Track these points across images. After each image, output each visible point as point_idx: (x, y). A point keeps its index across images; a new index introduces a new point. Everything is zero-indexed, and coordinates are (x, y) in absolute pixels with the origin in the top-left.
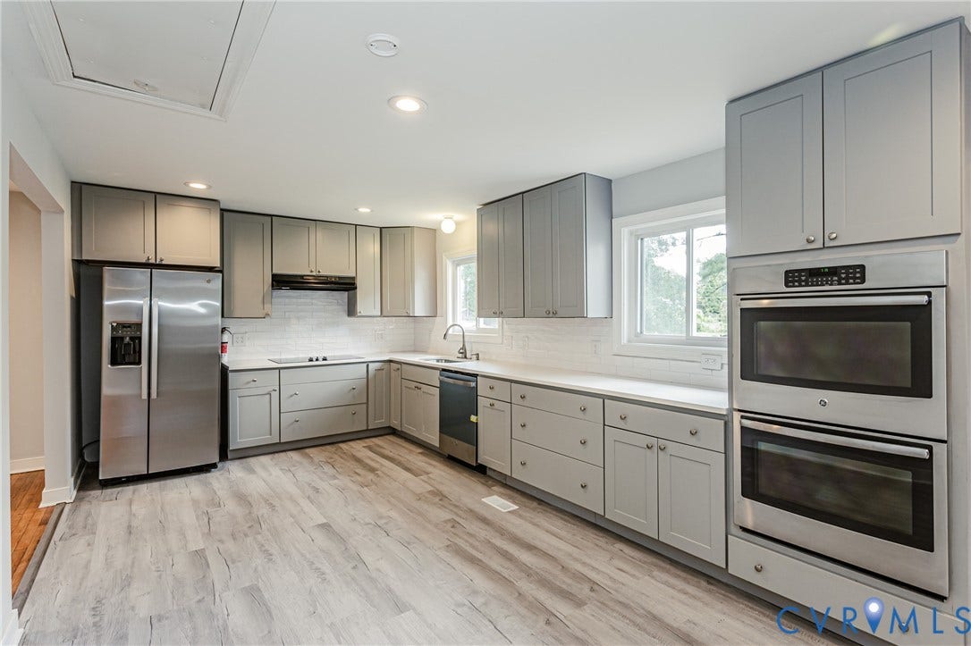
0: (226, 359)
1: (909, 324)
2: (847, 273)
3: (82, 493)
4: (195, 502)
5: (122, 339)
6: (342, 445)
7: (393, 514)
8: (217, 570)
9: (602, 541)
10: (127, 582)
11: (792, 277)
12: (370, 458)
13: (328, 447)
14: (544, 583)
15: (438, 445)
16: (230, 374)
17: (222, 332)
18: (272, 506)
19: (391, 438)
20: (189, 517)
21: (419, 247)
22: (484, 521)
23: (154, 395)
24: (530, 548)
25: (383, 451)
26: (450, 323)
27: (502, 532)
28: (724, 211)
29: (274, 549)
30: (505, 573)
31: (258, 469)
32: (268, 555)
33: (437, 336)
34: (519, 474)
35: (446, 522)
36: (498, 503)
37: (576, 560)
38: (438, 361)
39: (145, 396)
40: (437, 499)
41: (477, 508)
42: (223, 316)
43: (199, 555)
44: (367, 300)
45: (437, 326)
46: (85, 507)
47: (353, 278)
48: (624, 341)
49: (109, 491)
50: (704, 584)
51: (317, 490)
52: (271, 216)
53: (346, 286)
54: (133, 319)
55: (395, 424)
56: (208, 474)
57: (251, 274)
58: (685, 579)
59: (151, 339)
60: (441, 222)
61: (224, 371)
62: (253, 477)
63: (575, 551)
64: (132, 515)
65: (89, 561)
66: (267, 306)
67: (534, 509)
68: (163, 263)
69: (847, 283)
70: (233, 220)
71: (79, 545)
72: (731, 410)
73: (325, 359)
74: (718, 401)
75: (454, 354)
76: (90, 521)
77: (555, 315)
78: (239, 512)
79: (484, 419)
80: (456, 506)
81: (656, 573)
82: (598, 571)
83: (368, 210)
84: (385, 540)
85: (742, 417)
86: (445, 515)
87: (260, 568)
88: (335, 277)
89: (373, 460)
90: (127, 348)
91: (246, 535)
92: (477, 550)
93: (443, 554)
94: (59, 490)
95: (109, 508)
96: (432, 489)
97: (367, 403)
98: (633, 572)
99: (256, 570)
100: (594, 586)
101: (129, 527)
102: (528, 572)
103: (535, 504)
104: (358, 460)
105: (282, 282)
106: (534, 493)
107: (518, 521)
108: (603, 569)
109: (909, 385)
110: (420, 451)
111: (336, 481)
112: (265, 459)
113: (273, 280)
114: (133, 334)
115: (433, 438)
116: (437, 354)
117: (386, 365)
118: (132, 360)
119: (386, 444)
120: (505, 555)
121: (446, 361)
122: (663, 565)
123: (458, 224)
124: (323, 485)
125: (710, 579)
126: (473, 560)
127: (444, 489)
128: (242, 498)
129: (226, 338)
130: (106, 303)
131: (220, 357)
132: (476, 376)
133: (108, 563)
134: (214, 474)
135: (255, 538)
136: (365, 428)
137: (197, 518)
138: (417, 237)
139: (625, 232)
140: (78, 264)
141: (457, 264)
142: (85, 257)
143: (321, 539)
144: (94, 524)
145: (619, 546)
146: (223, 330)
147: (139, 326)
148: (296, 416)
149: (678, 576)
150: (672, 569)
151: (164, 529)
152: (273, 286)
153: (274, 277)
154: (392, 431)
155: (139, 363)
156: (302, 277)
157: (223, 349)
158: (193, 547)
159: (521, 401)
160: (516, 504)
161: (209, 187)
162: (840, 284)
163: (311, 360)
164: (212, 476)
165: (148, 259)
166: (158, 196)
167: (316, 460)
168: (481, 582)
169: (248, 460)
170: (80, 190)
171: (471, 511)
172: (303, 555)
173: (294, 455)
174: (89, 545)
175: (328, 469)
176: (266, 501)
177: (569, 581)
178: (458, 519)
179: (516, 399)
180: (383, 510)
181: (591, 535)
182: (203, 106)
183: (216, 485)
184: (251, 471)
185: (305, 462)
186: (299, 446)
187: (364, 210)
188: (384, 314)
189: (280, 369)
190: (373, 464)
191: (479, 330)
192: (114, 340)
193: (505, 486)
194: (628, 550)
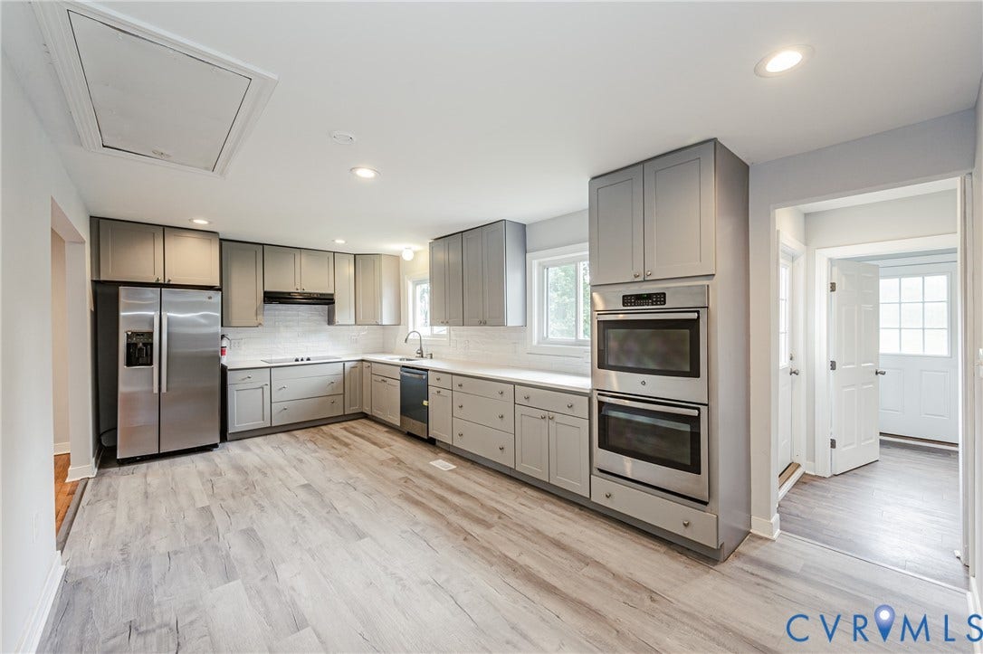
0: (225, 361)
1: (688, 331)
2: (657, 298)
3: (102, 470)
4: (201, 474)
5: (136, 345)
6: (322, 427)
7: (361, 475)
8: (220, 518)
9: (513, 486)
10: (147, 531)
11: (627, 300)
12: (345, 436)
13: (312, 429)
14: (466, 515)
15: (399, 425)
16: (229, 373)
17: (222, 338)
18: (265, 474)
19: (363, 421)
20: (196, 484)
21: (386, 270)
22: (430, 477)
23: (164, 389)
24: (460, 493)
25: (357, 431)
26: (411, 329)
27: (441, 484)
28: (588, 253)
29: (265, 503)
30: (440, 510)
31: (253, 448)
32: (262, 508)
33: (400, 340)
34: (458, 443)
35: (400, 479)
36: (442, 464)
37: (492, 499)
38: (401, 360)
39: (156, 391)
40: (395, 464)
41: (425, 468)
42: (222, 326)
43: (206, 511)
44: (344, 313)
45: (401, 333)
46: (106, 480)
47: (332, 295)
48: (535, 343)
49: (125, 468)
50: (577, 510)
51: (301, 461)
52: (263, 244)
53: (327, 300)
54: (145, 329)
55: (367, 410)
56: (211, 453)
57: (246, 290)
58: (564, 508)
59: (161, 344)
60: (402, 252)
61: (224, 370)
62: (248, 453)
63: (493, 495)
64: (147, 484)
65: (114, 518)
66: (260, 317)
67: (467, 468)
68: (171, 283)
69: (657, 304)
70: (230, 248)
71: (105, 508)
72: (592, 390)
73: (308, 359)
74: (585, 383)
75: (414, 355)
76: (111, 490)
77: (485, 324)
78: (237, 478)
79: (434, 403)
80: (410, 468)
81: (546, 505)
82: (506, 506)
83: (343, 242)
84: (352, 493)
85: (599, 394)
86: (401, 474)
87: (254, 517)
88: (317, 294)
89: (348, 438)
90: (140, 352)
91: (243, 495)
92: (422, 496)
93: (396, 501)
94: (84, 467)
95: (127, 482)
96: (391, 456)
97: (344, 394)
98: (530, 505)
99: (251, 518)
100: (501, 515)
101: (146, 493)
102: (455, 508)
103: (469, 464)
104: (335, 438)
105: (272, 298)
106: (470, 457)
107: (454, 476)
108: (511, 505)
109: (688, 370)
110: (386, 429)
111: (317, 454)
112: (259, 440)
113: (264, 297)
114: (146, 341)
115: (395, 419)
116: (399, 354)
117: (360, 363)
118: (144, 362)
119: (360, 426)
120: (442, 499)
121: (407, 360)
122: (551, 499)
123: (415, 253)
124: (306, 457)
125: (581, 507)
126: (417, 503)
127: (402, 457)
128: (240, 469)
129: (225, 343)
130: (122, 314)
131: (219, 359)
132: (427, 370)
133: (130, 519)
134: (216, 452)
135: (250, 497)
136: (342, 413)
137: (203, 484)
138: (384, 262)
139: (535, 263)
140: (96, 283)
141: (416, 283)
142: (103, 278)
143: (303, 495)
144: (116, 492)
145: (525, 489)
146: (223, 336)
147: (151, 334)
148: (285, 405)
149: (560, 506)
150: (558, 502)
151: (175, 493)
152: (264, 301)
153: (266, 294)
154: (364, 416)
155: (151, 364)
156: (289, 293)
157: (223, 352)
158: (200, 505)
159: (459, 389)
160: (455, 464)
161: (210, 223)
162: (653, 305)
163: (297, 360)
164: (215, 454)
165: (158, 280)
166: (166, 229)
167: (301, 439)
168: (420, 516)
169: (245, 440)
170: (97, 223)
171: (421, 471)
172: (288, 506)
173: (283, 437)
174: (113, 507)
175: (310, 445)
176: (259, 470)
177: (484, 513)
178: (409, 477)
179: (456, 387)
180: (351, 472)
181: (506, 483)
182: (207, 169)
183: (218, 460)
184: (248, 449)
185: (292, 441)
186: (287, 429)
187: (340, 242)
188: (358, 323)
189: (271, 367)
190: (346, 440)
191: (433, 335)
192: (129, 346)
193: (449, 452)
194: (530, 492)
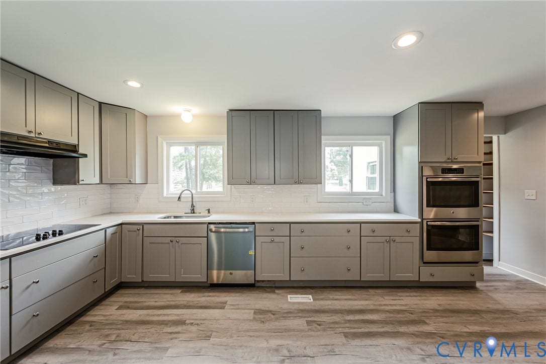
1: (473, 186)
2: (459, 171)
11: (444, 171)
27: (337, 312)
30: (388, 330)
35: (308, 325)
44: (88, 170)
47: (75, 145)
55: (132, 278)
72: (422, 220)
73: (60, 233)
77: (301, 183)
85: (427, 221)
86: (299, 321)
89: (158, 315)
96: (252, 311)
97: (105, 267)
107: (329, 302)
115: (198, 276)
132: (253, 223)
136: (103, 292)
141: (170, 145)
154: (121, 286)
162: (457, 174)
163: (38, 238)
189: (10, 257)
